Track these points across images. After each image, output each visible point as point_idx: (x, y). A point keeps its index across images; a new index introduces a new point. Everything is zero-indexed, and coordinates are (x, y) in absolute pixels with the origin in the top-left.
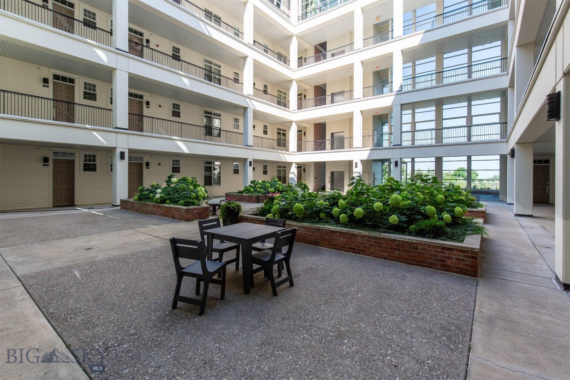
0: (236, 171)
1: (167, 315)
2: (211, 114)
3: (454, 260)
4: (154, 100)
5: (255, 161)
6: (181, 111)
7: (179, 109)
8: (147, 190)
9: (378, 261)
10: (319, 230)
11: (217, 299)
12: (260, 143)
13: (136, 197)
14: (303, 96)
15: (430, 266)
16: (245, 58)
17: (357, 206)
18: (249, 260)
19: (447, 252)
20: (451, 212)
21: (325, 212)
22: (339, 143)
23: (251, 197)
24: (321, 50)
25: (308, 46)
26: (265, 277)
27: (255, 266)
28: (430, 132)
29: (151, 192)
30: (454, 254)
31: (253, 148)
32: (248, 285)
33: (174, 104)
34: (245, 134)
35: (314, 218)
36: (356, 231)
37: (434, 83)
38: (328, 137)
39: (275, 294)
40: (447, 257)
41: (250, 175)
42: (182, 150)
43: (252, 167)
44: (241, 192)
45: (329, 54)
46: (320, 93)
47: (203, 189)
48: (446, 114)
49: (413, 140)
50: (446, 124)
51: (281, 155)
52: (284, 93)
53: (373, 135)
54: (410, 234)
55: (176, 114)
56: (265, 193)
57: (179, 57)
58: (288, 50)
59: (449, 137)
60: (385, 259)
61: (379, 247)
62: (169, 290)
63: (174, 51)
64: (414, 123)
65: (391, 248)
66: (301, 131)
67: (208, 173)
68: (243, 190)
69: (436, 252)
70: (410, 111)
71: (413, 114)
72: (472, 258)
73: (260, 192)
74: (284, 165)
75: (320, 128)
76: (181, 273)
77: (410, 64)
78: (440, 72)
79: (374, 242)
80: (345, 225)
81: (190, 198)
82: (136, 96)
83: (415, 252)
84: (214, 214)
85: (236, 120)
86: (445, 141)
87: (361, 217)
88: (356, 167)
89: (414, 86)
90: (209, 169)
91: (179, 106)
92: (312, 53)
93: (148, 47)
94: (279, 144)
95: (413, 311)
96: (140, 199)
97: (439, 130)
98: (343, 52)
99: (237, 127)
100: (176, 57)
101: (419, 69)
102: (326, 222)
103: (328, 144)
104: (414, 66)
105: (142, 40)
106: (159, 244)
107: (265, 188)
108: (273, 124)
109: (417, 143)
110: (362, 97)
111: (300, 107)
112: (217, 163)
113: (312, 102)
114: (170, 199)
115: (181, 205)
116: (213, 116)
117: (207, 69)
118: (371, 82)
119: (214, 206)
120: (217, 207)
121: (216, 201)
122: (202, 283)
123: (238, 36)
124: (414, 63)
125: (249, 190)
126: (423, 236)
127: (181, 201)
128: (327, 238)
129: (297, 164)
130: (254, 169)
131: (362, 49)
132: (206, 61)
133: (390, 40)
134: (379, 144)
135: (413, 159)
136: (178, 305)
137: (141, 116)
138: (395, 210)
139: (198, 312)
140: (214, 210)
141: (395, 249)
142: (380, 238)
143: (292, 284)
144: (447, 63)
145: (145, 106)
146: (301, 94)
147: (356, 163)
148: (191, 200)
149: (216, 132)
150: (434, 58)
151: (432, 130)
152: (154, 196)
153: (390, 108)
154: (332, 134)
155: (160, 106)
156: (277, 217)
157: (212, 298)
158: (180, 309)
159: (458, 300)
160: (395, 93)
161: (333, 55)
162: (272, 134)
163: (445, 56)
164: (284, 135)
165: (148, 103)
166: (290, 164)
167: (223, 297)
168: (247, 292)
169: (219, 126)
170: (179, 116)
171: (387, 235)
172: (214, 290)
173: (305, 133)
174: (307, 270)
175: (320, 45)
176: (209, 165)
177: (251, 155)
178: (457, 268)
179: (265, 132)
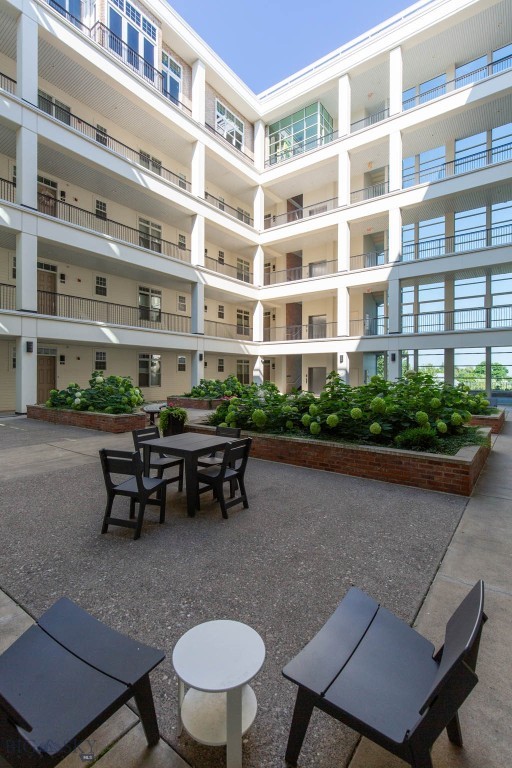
0: (182, 368)
1: (96, 540)
2: (147, 290)
3: (443, 476)
4: (72, 273)
5: (207, 353)
6: (108, 286)
7: (105, 284)
8: (63, 392)
9: (355, 479)
10: (283, 442)
11: (156, 523)
12: (213, 330)
13: (48, 402)
14: (271, 267)
15: (415, 483)
16: (194, 216)
17: (331, 412)
18: (195, 477)
19: (435, 466)
20: (447, 418)
21: (293, 420)
22: (319, 329)
23: (201, 402)
24: (295, 207)
25: (278, 200)
26: (215, 497)
27: (202, 485)
28: (438, 315)
29: (68, 395)
30: (443, 470)
31: (204, 336)
32: (192, 507)
33: (98, 278)
34: (193, 318)
35: (278, 427)
36: (328, 443)
37: (443, 252)
38: (305, 321)
39: (225, 516)
40: (436, 473)
41: (201, 372)
42: (108, 339)
43: (203, 361)
44: (187, 396)
45: (306, 212)
46: (295, 264)
47: (138, 391)
48: (459, 292)
49: (416, 326)
50: (458, 305)
51: (242, 346)
52: (246, 263)
53: (365, 318)
54: (395, 446)
55: (101, 291)
56: (219, 397)
57: (105, 214)
58: (251, 206)
59: (463, 322)
60: (364, 476)
61: (357, 462)
62: (98, 514)
63: (98, 207)
64: (417, 304)
65: (370, 463)
66: (269, 313)
67: (144, 371)
68: (190, 392)
69: (422, 466)
70: (412, 288)
71: (416, 292)
72: (463, 472)
73: (213, 395)
74: (246, 359)
75: (294, 309)
76: (112, 492)
77: (413, 226)
78: (450, 238)
79: (351, 456)
80: (316, 436)
81: (120, 403)
82: (47, 267)
83: (397, 468)
84: (152, 424)
85: (182, 299)
86: (458, 328)
87: (335, 425)
88: (341, 362)
89: (417, 256)
90: (145, 364)
91: (105, 280)
92: (283, 209)
93: (63, 202)
94: (239, 331)
95: (384, 532)
96: (53, 405)
97: (450, 313)
98: (324, 209)
99: (183, 308)
100: (101, 214)
101: (423, 233)
102: (293, 433)
103: (305, 331)
104: (417, 229)
105: (55, 192)
106: (81, 461)
107: (221, 390)
108: (231, 304)
109: (422, 330)
110: (348, 269)
111: (267, 281)
112: (156, 357)
113: (284, 275)
114: (93, 405)
115: (108, 412)
116: (150, 293)
117: (144, 230)
118: (361, 250)
119: (152, 414)
120: (156, 416)
121: (154, 407)
122: (137, 505)
123: (184, 186)
124: (417, 224)
125: (199, 394)
126: (409, 448)
127: (109, 408)
128: (294, 452)
129: (263, 357)
130: (206, 364)
131: (349, 205)
132: (141, 220)
133: (386, 195)
134: (372, 331)
135: (416, 351)
136: (109, 529)
137: (54, 294)
138: (377, 417)
139: (133, 536)
140: (152, 419)
141: (375, 465)
142: (358, 452)
143: (246, 506)
144: (459, 225)
145: (59, 280)
146: (269, 265)
147: (342, 357)
148: (122, 406)
149: (154, 315)
150: (443, 219)
151: (439, 312)
152: (73, 401)
153: (386, 284)
154: (310, 318)
155: (79, 281)
156: (232, 426)
157: (150, 522)
158: (112, 533)
159: (440, 521)
160: (392, 264)
161: (311, 213)
162: (231, 318)
163: (457, 215)
164: (246, 318)
165: (63, 277)
166: (255, 358)
167: (162, 520)
168: (191, 514)
169: (159, 307)
170: (105, 294)
171: (365, 448)
172: (151, 513)
173: (274, 316)
174: (267, 490)
175: (293, 198)
176: (146, 359)
177: (201, 346)
178: (446, 486)
179: (221, 315)
